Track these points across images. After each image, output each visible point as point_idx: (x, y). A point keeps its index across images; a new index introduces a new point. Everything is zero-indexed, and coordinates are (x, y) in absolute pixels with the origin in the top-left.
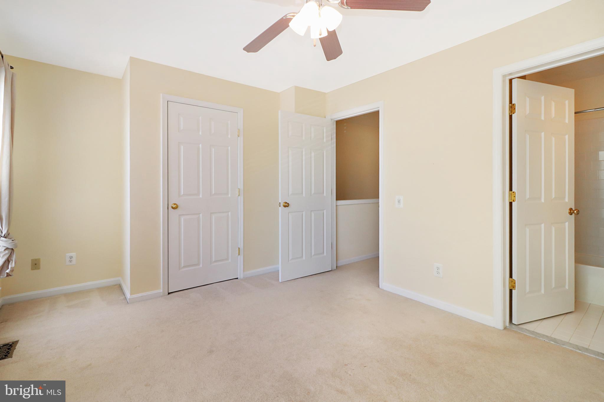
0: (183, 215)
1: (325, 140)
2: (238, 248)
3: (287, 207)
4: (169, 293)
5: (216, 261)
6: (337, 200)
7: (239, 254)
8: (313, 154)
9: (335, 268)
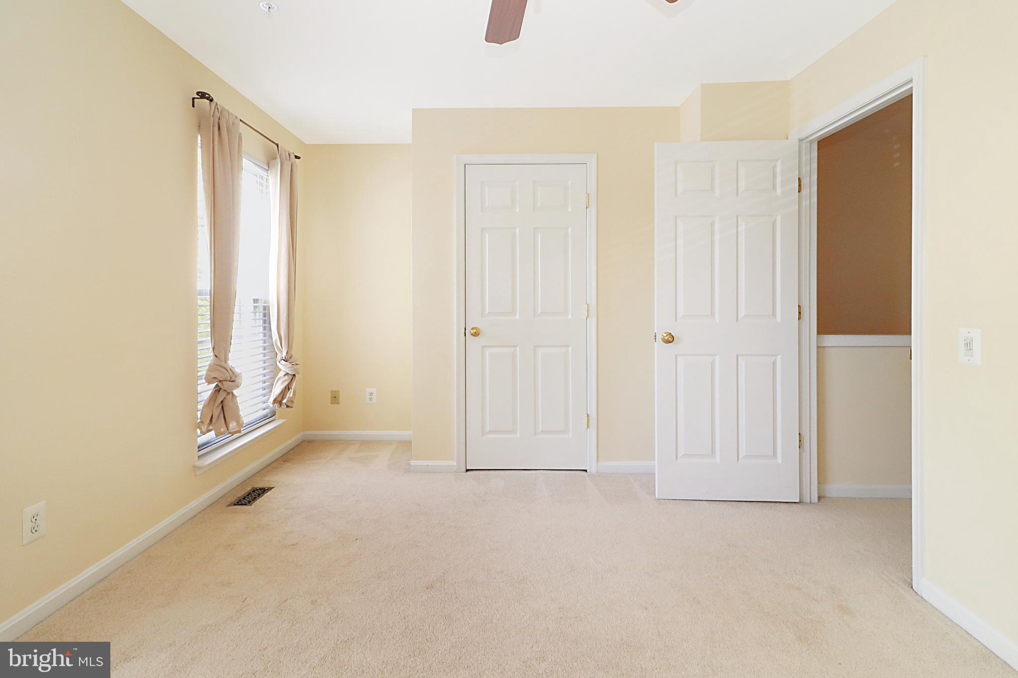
0: (487, 346)
1: (779, 191)
2: (586, 415)
3: (671, 342)
4: (467, 470)
5: (543, 432)
6: (819, 333)
7: (588, 426)
8: (742, 227)
9: (815, 499)
